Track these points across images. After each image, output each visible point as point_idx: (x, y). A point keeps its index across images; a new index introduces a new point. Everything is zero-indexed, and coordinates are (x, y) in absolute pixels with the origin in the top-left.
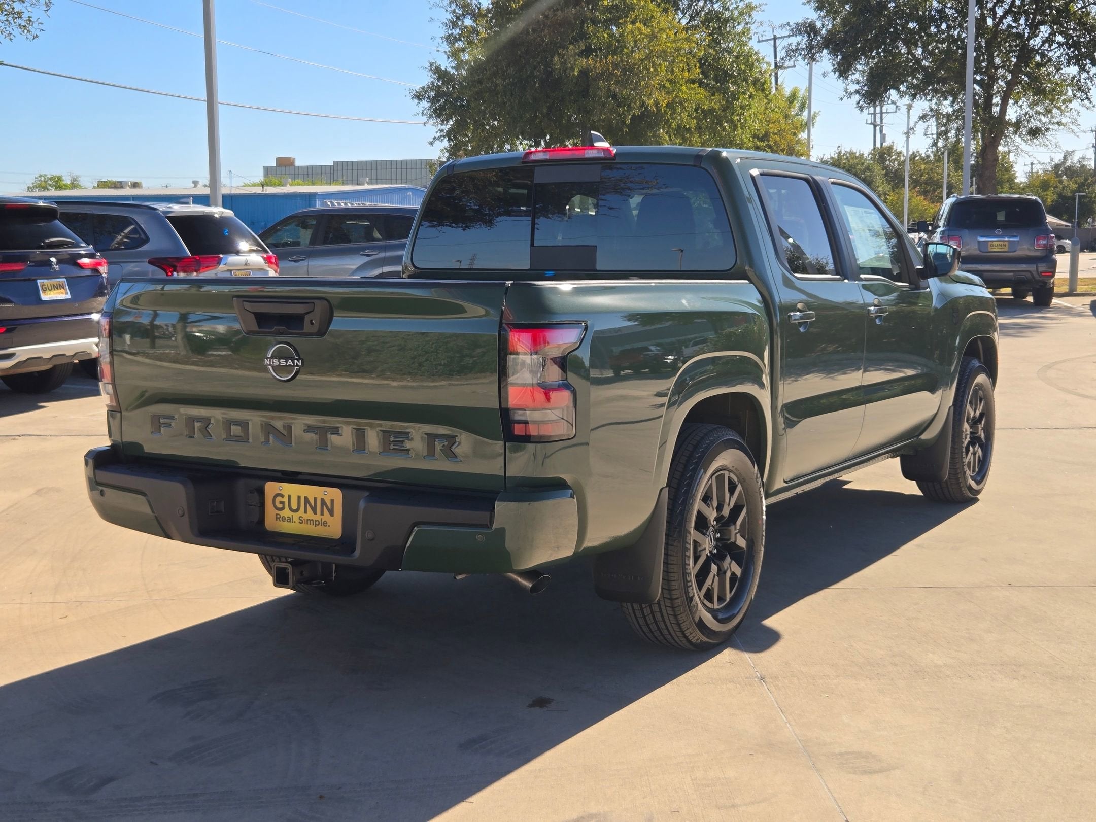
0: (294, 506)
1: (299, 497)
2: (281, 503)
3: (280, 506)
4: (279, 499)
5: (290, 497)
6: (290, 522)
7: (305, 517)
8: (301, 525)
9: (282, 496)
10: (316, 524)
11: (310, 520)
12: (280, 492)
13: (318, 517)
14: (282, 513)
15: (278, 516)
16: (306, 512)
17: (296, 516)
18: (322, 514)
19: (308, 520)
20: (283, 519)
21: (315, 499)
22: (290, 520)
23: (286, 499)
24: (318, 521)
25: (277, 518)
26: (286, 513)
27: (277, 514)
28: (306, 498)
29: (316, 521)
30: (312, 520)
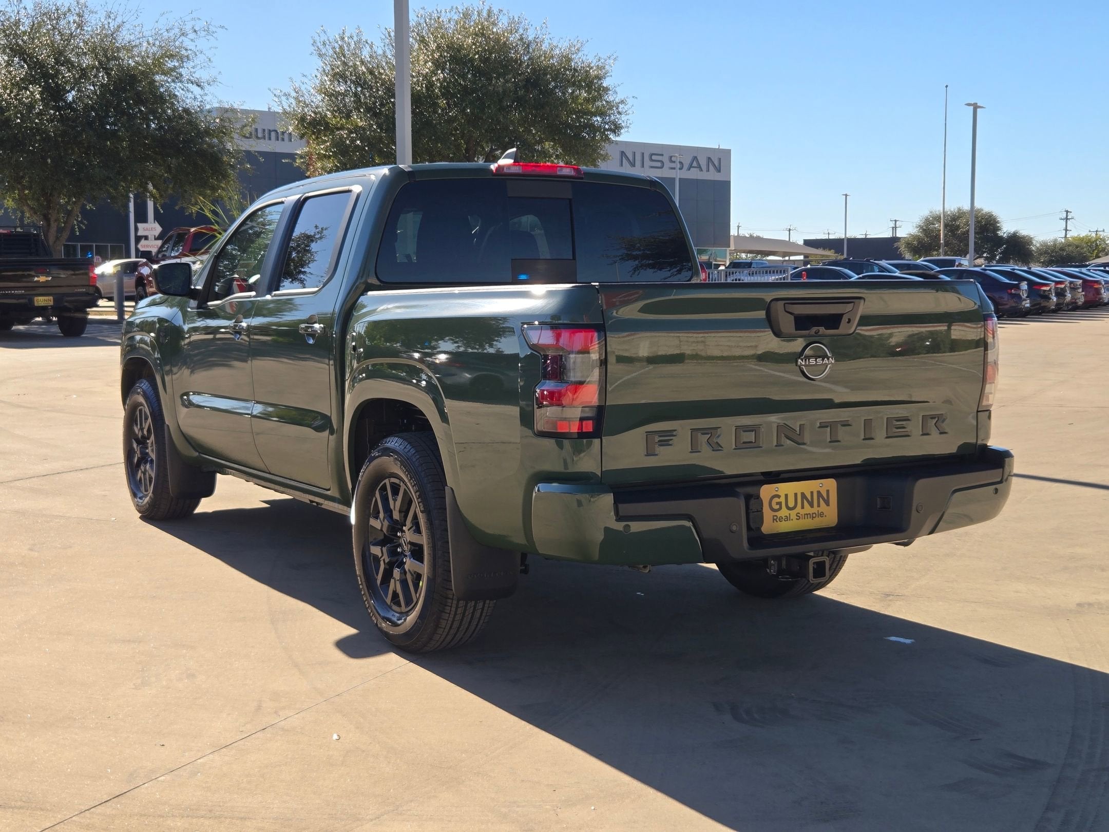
0: (791, 504)
1: (796, 495)
2: (777, 503)
3: (778, 507)
4: (776, 500)
5: (786, 496)
6: (787, 520)
7: (803, 512)
8: (798, 521)
9: (779, 496)
10: (813, 517)
11: (807, 514)
12: (777, 493)
13: (815, 509)
14: (779, 514)
15: (775, 518)
16: (803, 507)
17: (793, 513)
18: (819, 506)
19: (805, 514)
20: (781, 519)
21: (812, 493)
22: (787, 518)
23: (782, 499)
24: (815, 513)
25: (774, 519)
26: (784, 512)
27: (774, 516)
28: (803, 494)
29: (813, 514)
30: (809, 514)
